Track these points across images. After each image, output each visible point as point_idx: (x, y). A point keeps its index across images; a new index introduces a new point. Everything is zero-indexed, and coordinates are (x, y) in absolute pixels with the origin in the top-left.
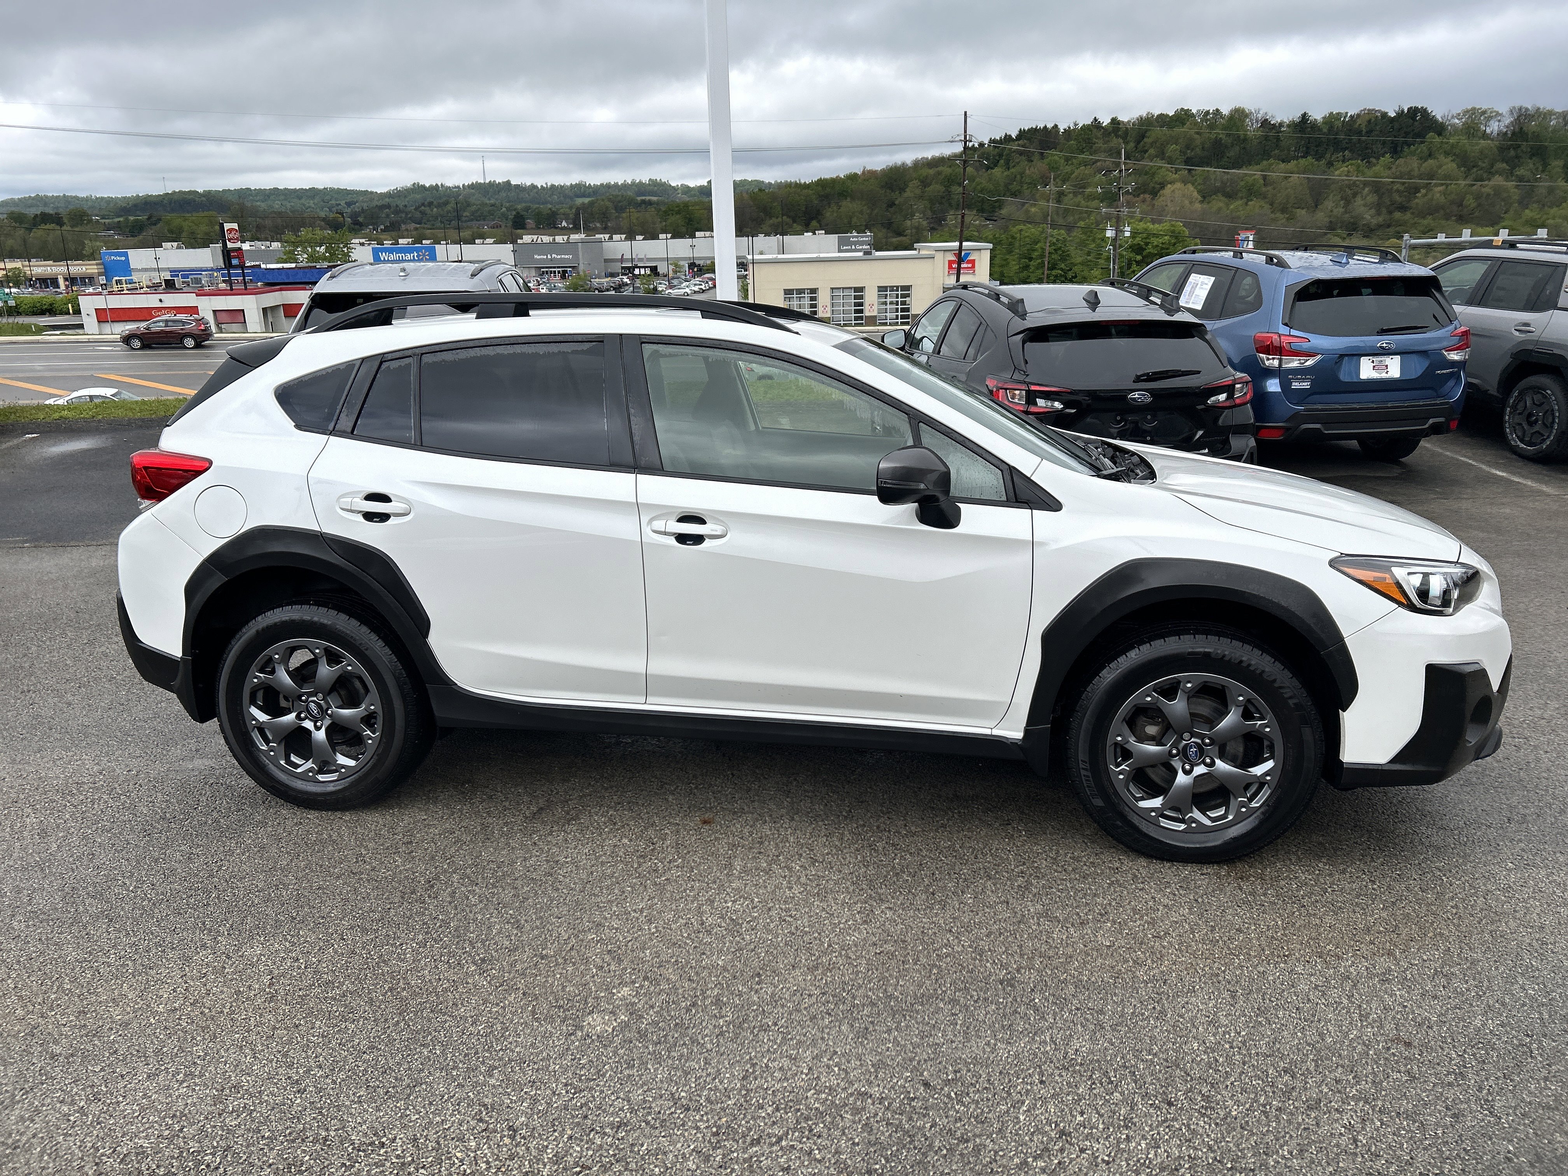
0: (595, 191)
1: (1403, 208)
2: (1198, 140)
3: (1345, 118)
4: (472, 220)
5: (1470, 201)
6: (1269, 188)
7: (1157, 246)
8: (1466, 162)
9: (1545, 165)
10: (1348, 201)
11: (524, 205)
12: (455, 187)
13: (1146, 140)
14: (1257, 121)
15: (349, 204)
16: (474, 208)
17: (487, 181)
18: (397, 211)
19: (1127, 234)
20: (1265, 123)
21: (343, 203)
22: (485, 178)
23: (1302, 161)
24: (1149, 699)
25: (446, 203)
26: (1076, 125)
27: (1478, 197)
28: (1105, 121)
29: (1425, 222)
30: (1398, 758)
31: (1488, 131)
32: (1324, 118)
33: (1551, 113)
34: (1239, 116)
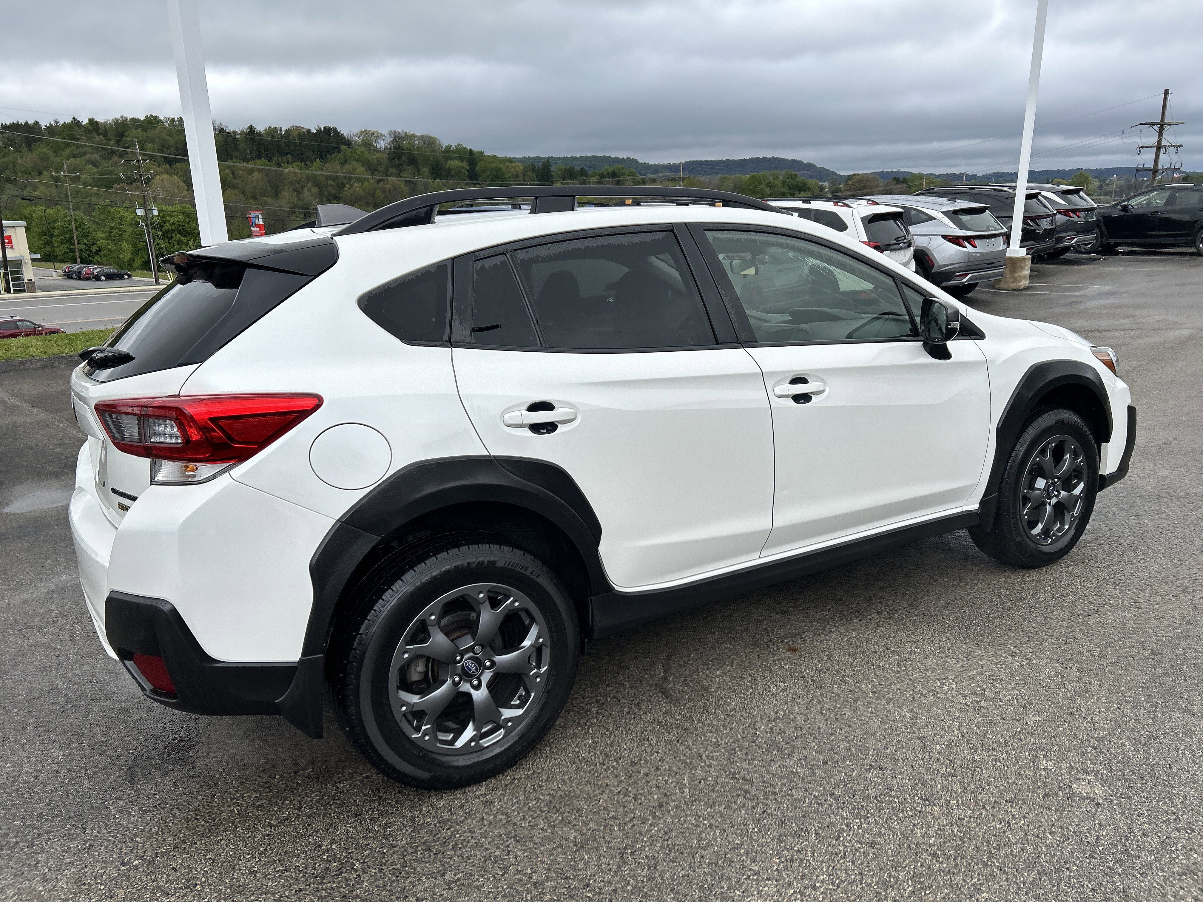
3: (281, 131)
5: (379, 193)
7: (174, 223)
8: (371, 168)
9: (419, 171)
10: (299, 192)
13: (125, 138)
19: (156, 213)
20: (222, 131)
23: (259, 161)
24: (1038, 459)
26: (56, 122)
27: (383, 191)
31: (378, 146)
32: (265, 130)
33: (414, 136)
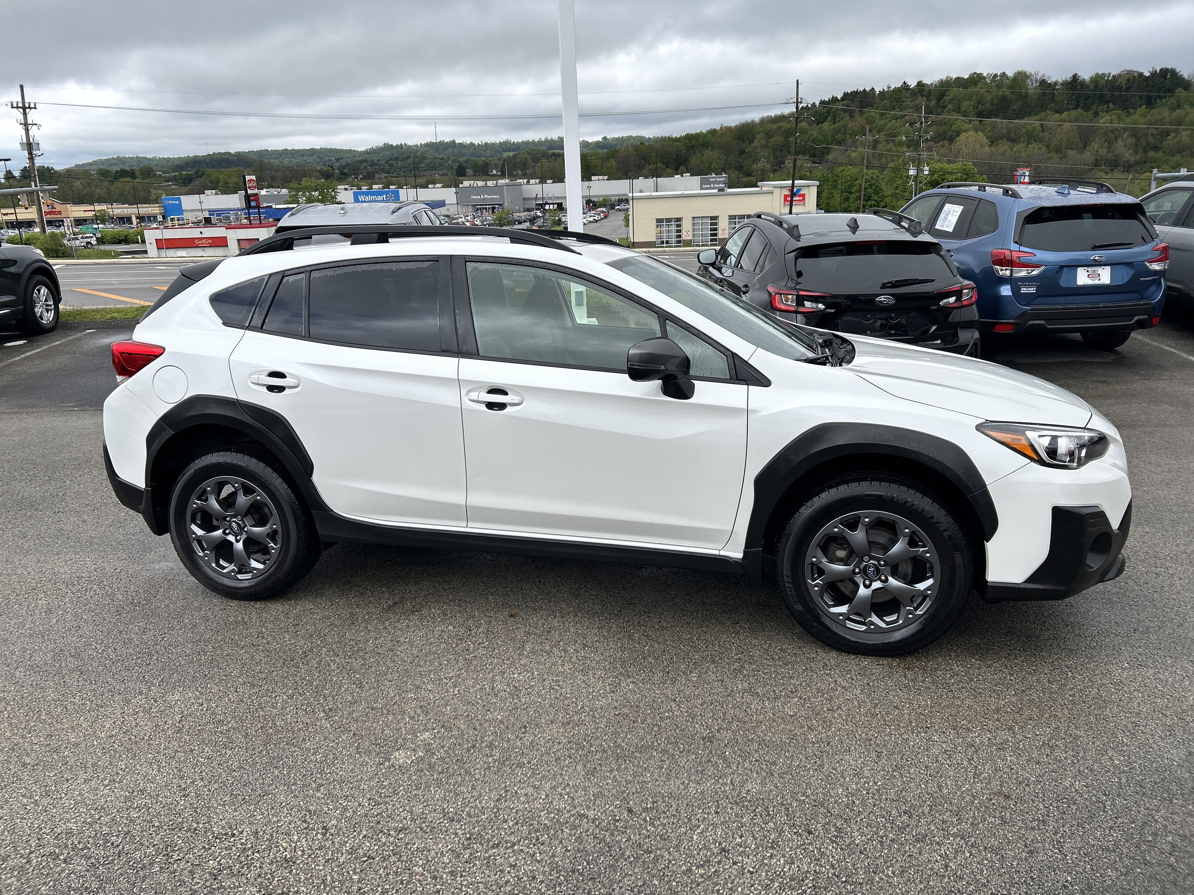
0: (517, 147)
1: (1156, 148)
2: (988, 98)
3: (1108, 77)
4: (427, 170)
6: (1046, 133)
10: (1110, 143)
11: (465, 158)
12: (415, 146)
13: (945, 98)
14: (1036, 81)
15: (337, 160)
16: (427, 161)
17: (438, 141)
18: (373, 164)
19: (926, 173)
20: (1043, 82)
21: (333, 159)
22: (436, 139)
23: (1074, 113)
24: (836, 530)
25: (408, 158)
26: (889, 88)
28: (913, 84)
29: (1175, 159)
30: (1031, 579)
32: (1091, 78)
34: (1021, 77)
